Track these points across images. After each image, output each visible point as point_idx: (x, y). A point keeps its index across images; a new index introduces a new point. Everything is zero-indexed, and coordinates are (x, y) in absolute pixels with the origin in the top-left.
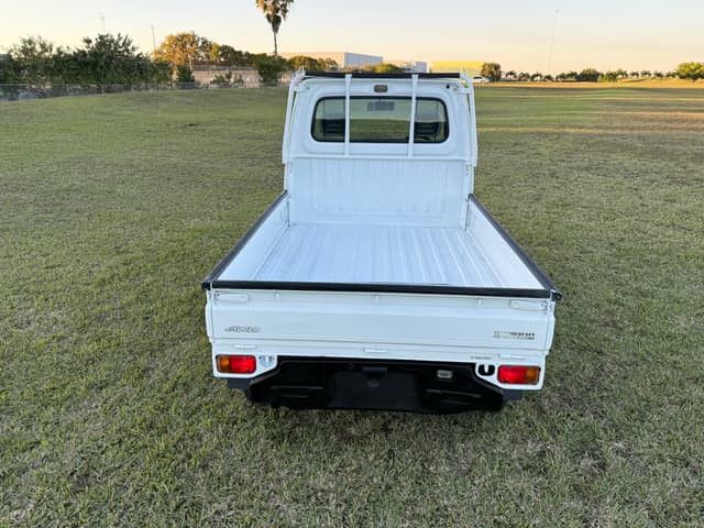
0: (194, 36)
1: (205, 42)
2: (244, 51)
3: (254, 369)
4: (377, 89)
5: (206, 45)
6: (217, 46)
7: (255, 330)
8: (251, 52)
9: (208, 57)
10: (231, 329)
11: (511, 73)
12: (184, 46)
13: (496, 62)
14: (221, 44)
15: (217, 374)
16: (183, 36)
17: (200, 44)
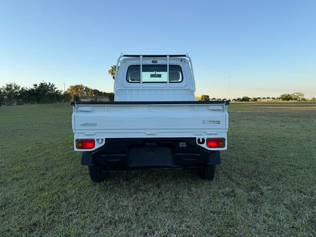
0: (82, 86)
1: (86, 88)
2: (103, 92)
3: (94, 147)
4: (153, 62)
5: (87, 90)
6: (91, 90)
7: (95, 125)
8: (106, 92)
9: (87, 94)
10: (83, 125)
11: (214, 99)
12: (77, 90)
13: (207, 95)
14: (93, 89)
15: (76, 149)
16: (77, 86)
17: (84, 89)
